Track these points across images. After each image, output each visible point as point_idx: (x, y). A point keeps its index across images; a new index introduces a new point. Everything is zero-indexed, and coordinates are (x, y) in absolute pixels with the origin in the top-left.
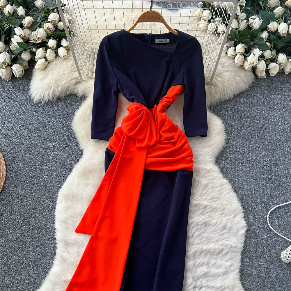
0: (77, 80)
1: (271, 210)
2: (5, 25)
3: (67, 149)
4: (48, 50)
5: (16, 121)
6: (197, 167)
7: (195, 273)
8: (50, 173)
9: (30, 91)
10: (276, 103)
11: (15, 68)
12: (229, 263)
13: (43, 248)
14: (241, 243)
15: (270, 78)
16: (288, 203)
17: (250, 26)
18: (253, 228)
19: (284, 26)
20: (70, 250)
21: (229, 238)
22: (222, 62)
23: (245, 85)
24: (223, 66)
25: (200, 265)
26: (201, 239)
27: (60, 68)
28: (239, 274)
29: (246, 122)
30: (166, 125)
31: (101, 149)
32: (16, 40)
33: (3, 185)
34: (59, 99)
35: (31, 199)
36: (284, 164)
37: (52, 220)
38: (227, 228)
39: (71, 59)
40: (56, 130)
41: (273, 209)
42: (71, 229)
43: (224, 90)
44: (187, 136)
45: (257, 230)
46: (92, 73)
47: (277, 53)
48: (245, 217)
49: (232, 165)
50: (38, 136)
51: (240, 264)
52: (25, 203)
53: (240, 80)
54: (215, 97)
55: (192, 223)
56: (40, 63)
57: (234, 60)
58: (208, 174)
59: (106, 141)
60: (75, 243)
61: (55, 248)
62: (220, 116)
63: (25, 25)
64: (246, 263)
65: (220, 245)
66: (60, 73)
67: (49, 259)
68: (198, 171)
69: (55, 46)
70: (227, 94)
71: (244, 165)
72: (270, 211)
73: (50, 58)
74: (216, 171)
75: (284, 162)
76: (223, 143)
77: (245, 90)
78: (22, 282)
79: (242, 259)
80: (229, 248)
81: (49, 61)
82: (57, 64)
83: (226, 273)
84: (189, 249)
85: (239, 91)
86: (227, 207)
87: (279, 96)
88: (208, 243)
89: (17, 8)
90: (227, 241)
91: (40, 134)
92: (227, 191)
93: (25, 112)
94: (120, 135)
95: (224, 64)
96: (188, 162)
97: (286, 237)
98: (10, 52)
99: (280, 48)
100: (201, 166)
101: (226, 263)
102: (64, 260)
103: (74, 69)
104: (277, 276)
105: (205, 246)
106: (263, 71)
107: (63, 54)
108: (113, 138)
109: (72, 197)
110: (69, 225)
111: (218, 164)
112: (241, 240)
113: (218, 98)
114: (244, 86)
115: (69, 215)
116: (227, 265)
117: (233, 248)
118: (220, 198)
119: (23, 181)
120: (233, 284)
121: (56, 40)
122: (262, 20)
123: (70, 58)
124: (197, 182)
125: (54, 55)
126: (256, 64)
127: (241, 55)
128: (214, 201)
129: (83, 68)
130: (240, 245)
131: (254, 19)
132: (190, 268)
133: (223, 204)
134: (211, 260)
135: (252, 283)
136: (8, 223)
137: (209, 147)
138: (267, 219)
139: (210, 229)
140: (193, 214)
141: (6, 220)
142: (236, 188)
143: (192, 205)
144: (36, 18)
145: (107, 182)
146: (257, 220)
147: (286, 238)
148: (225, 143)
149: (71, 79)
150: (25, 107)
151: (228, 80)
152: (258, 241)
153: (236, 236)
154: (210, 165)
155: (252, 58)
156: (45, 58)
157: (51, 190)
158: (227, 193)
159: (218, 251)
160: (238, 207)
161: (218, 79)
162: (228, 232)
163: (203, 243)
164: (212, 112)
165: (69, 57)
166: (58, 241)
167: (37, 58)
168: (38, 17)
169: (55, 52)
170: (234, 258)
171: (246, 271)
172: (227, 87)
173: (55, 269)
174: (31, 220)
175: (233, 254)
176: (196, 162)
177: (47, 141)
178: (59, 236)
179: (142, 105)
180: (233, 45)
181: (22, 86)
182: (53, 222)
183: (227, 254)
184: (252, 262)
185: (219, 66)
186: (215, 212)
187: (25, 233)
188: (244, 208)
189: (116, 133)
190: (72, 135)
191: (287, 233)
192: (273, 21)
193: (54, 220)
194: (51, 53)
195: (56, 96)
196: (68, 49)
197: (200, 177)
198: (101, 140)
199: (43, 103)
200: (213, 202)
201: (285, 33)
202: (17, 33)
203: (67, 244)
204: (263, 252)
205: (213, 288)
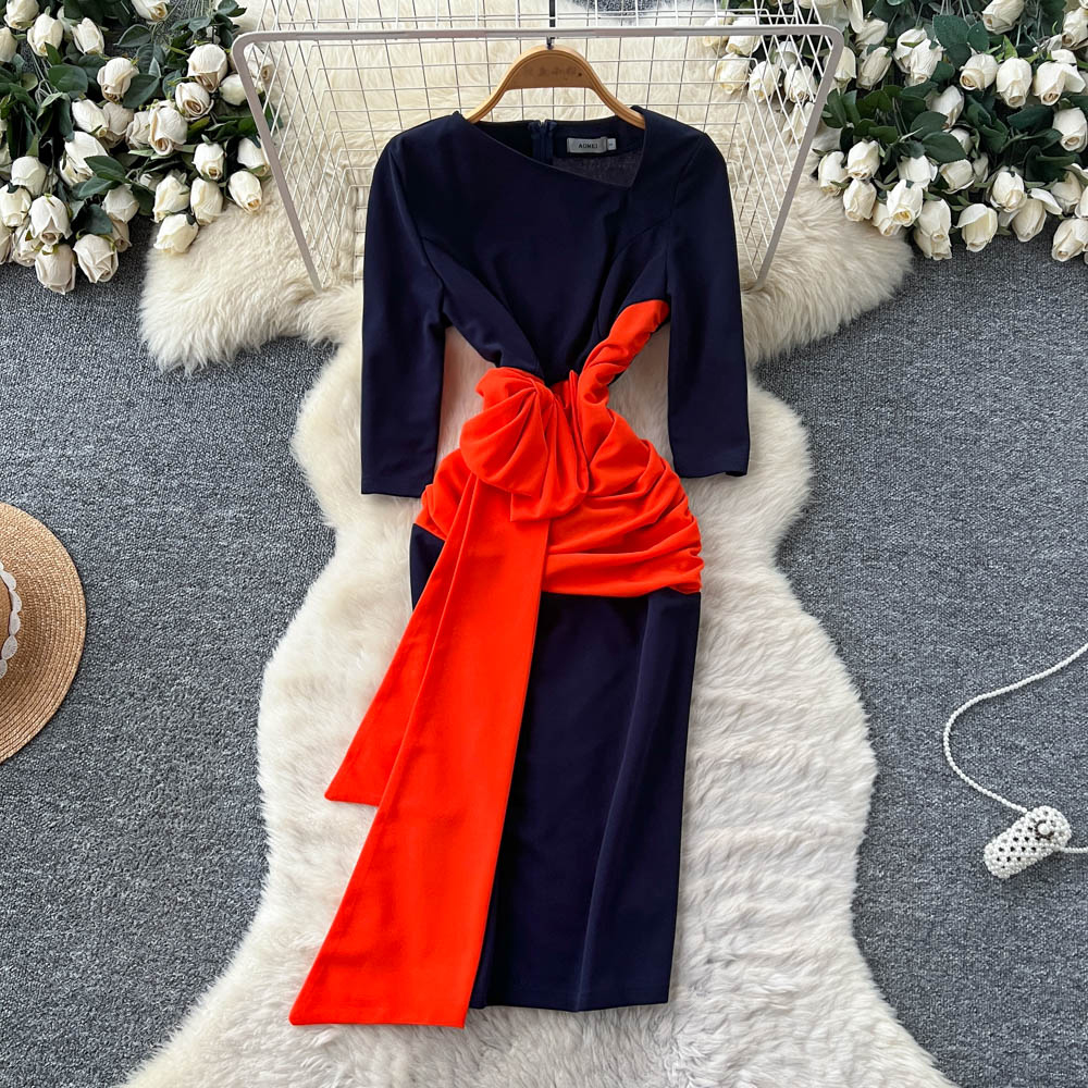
0: (302, 288)
1: (956, 713)
2: (37, 91)
3: (283, 527)
4: (194, 182)
5: (103, 437)
6: (714, 579)
7: (709, 916)
8: (232, 611)
9: (142, 330)
10: (985, 348)
11: (87, 252)
12: (816, 884)
13: (227, 852)
14: (856, 819)
15: (968, 260)
16: (1012, 687)
17: (901, 68)
18: (899, 770)
19: (1016, 71)
20: (313, 854)
21: (819, 805)
22: (799, 208)
23: (879, 285)
24: (805, 221)
25: (728, 892)
26: (727, 811)
27: (242, 244)
28: (851, 916)
29: (880, 416)
30: (611, 444)
31: (396, 528)
32: (80, 151)
33: (80, 654)
34: (242, 353)
35: (176, 697)
36: (1003, 559)
37: (249, 762)
38: (815, 773)
39: (276, 212)
40: (242, 465)
41: (964, 707)
42: (311, 788)
43: (807, 308)
44: (681, 476)
45: (909, 777)
46: (350, 261)
47: (993, 168)
48: (870, 737)
49: (833, 566)
50: (182, 485)
51: (855, 885)
52: (158, 711)
53: (860, 272)
54: (775, 335)
55: (699, 760)
56: (170, 231)
57: (842, 200)
58: (753, 600)
59: (411, 499)
60: (328, 834)
61: (263, 850)
62: (790, 400)
63: (108, 91)
64: (871, 880)
65: (789, 828)
66: (242, 266)
67: (248, 885)
68: (718, 592)
69: (219, 168)
70: (817, 323)
71: (871, 566)
72: (953, 716)
73: (205, 211)
74: (777, 590)
75: (1006, 551)
76: (800, 494)
77: (877, 304)
78: (168, 957)
79: (861, 867)
80: (817, 835)
81: (202, 221)
82: (229, 232)
83: (807, 913)
84: (691, 843)
85: (858, 311)
86: (813, 708)
87: (996, 322)
88: (751, 820)
89: (75, 25)
90: (812, 813)
91: (189, 479)
92: (812, 653)
93: (130, 405)
94: (456, 482)
95: (806, 214)
96: (684, 565)
97: (1004, 797)
98: (65, 192)
99: (1004, 151)
100: (728, 575)
101: (810, 882)
102: (295, 887)
103: (288, 248)
104: (972, 917)
105: (742, 830)
106: (942, 236)
107: (249, 196)
108: (433, 489)
109: (310, 688)
110: (305, 777)
111: (785, 566)
112: (858, 808)
113: (786, 338)
114: (874, 291)
115: (304, 746)
116: (810, 888)
117: (832, 835)
118: (790, 677)
119: (145, 640)
120: (830, 946)
121: (221, 143)
122: (942, 49)
123: (272, 209)
124: (717, 628)
125: (217, 199)
126: (914, 218)
127: (864, 181)
128: (772, 689)
129: (317, 243)
130: (856, 828)
131: (913, 45)
132: (694, 900)
133: (801, 697)
134: (759, 876)
135: (890, 941)
136: (107, 774)
137: (754, 510)
138: (942, 742)
139: (760, 777)
140: (704, 732)
141: (101, 765)
142: (844, 643)
143: (701, 701)
144: (143, 59)
145: (422, 638)
146: (912, 746)
147: (1004, 801)
148: (807, 495)
149: (280, 283)
150: (129, 386)
151: (822, 274)
152: (912, 811)
153: (840, 798)
154: (758, 569)
155: (900, 199)
156: (188, 210)
157: (239, 667)
158: (814, 661)
159: (782, 845)
160: (850, 705)
161: (786, 271)
162: (817, 786)
163: (737, 822)
164: (764, 388)
165: (269, 204)
166: (272, 827)
167: (158, 214)
168: (151, 55)
169: (222, 189)
170: (834, 866)
171: (871, 904)
172: (816, 296)
173: (271, 914)
174: (183, 765)
175: (832, 855)
176: (713, 562)
177: (212, 503)
178: (274, 811)
179: (528, 374)
180: (838, 145)
181: (111, 311)
182: (252, 767)
183: (811, 853)
184: (892, 876)
185: (789, 224)
186: (776, 722)
187: (164, 805)
188: (868, 706)
189: (443, 474)
190: (293, 478)
191: (1007, 783)
192: (980, 50)
193: (256, 763)
194: (206, 194)
195: (234, 346)
196: (263, 177)
197: (724, 613)
198: (394, 497)
199: (189, 370)
200: (766, 692)
201: (1020, 97)
202: (81, 124)
203: (301, 836)
204: (929, 846)
205: (768, 959)
